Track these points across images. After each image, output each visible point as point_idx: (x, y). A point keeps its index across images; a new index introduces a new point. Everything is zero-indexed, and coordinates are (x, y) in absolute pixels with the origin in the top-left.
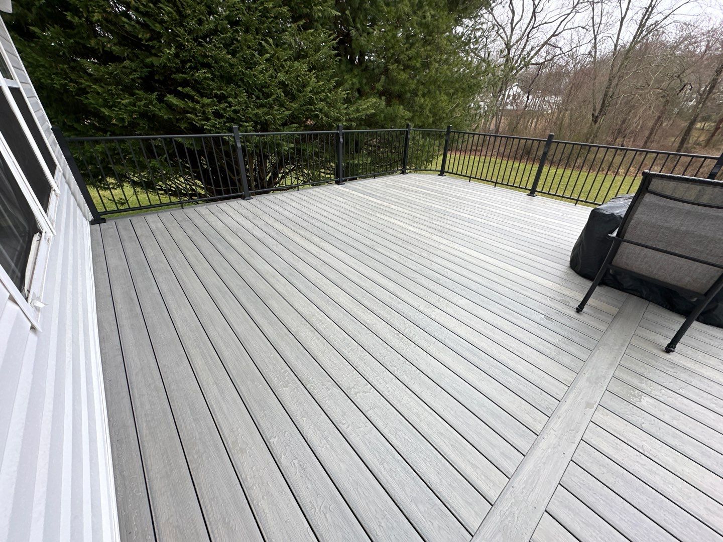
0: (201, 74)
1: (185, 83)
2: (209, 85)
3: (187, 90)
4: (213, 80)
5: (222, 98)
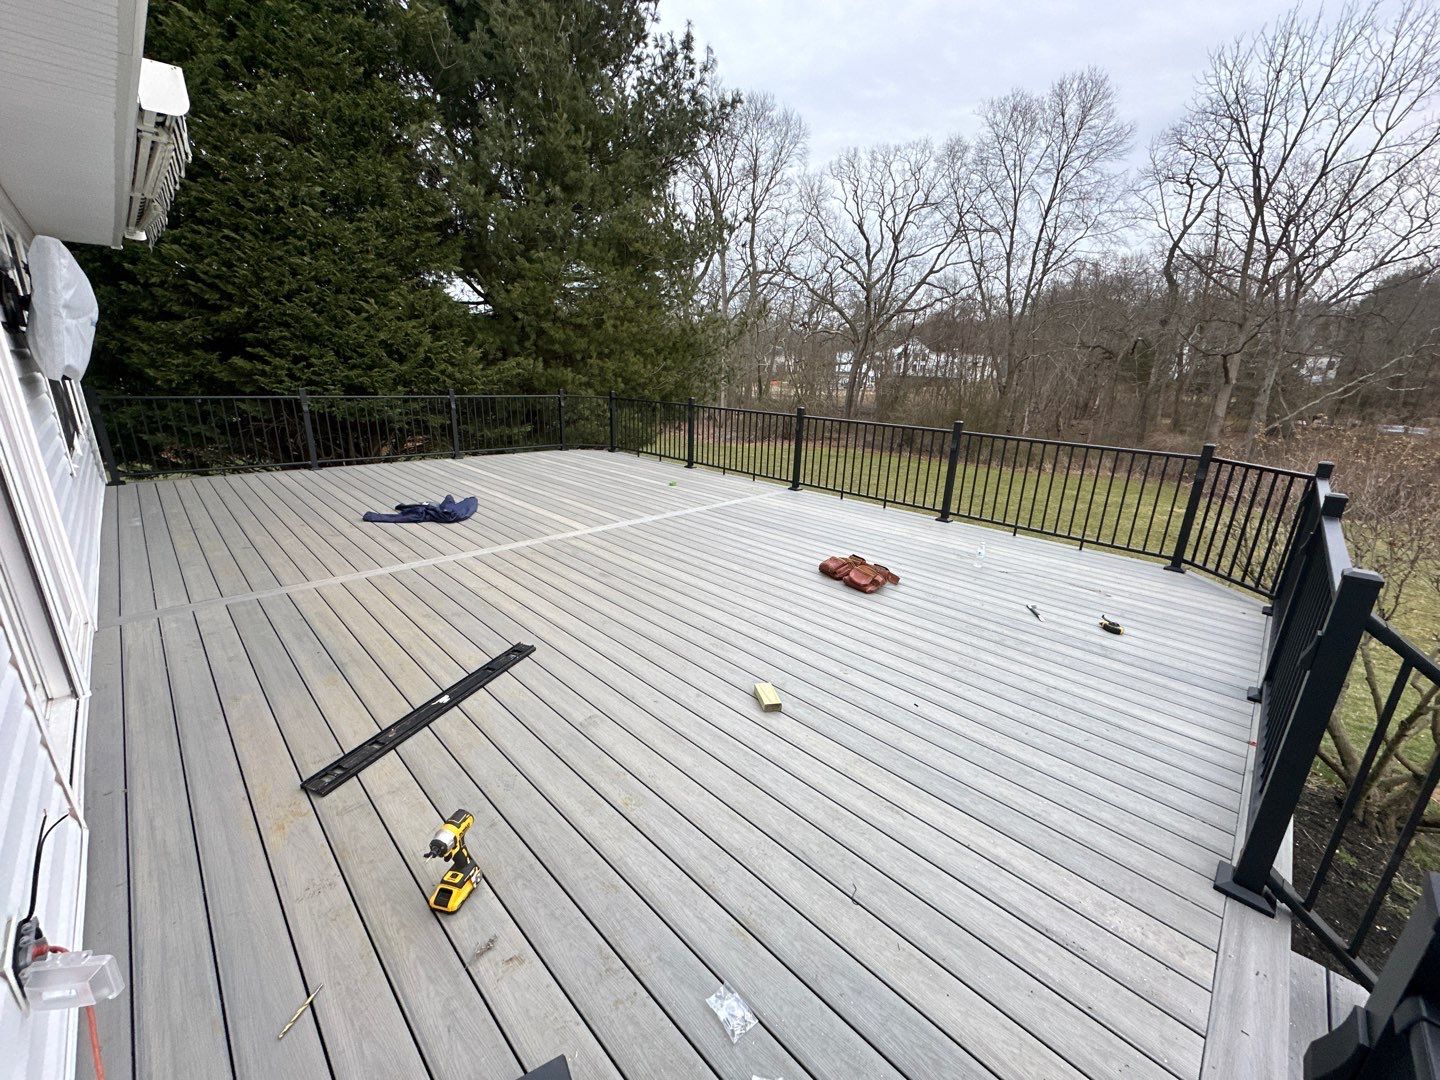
0: (275, 334)
1: (256, 343)
2: (285, 346)
3: (259, 350)
4: (291, 340)
5: (299, 360)
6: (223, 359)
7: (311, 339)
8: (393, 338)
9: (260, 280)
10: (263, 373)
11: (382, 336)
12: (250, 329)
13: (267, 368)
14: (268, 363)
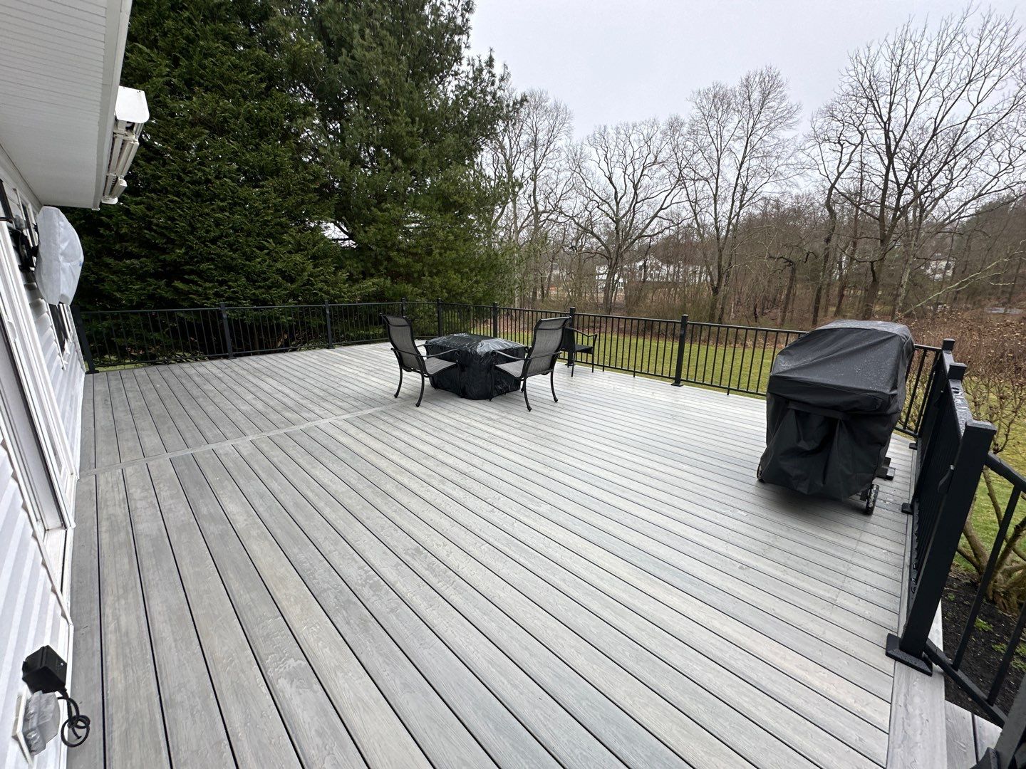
0: (204, 266)
1: (191, 272)
2: (212, 273)
3: (193, 277)
4: (215, 270)
5: (221, 283)
6: (168, 285)
7: (229, 268)
8: (286, 266)
9: (194, 229)
10: (196, 293)
11: (279, 265)
12: (187, 263)
13: (200, 289)
14: (201, 286)
